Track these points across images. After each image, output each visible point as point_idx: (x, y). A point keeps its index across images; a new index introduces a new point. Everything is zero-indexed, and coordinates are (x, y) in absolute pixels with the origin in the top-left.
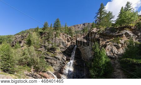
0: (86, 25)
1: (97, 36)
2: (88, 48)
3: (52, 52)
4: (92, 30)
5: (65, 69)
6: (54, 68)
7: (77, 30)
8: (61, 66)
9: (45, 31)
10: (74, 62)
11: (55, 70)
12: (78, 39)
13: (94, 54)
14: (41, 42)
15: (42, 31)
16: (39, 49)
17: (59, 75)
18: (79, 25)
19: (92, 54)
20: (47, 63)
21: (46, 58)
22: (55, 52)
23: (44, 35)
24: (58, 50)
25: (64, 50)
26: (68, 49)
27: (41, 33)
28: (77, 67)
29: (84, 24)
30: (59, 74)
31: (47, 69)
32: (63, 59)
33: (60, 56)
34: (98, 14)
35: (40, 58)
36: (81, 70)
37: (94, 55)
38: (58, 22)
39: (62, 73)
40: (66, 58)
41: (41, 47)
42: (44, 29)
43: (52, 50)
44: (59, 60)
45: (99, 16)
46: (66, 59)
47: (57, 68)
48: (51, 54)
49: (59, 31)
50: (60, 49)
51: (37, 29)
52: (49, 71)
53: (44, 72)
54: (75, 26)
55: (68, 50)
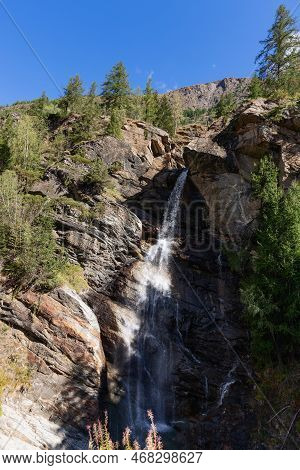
0: (231, 88)
1: (268, 132)
2: (233, 184)
3: (85, 201)
4: (249, 107)
5: (134, 281)
6: (88, 271)
7: (195, 104)
8: (118, 263)
9: (69, 110)
10: (173, 247)
11: (91, 283)
12: (192, 145)
13: (261, 209)
14: (48, 155)
15: (59, 110)
16: (37, 187)
17: (109, 309)
18: (203, 87)
19: (250, 209)
20: (63, 250)
21: (58, 226)
22: (97, 200)
23: (62, 128)
24: (112, 193)
25: (133, 191)
26: (154, 187)
27: (54, 121)
28: (190, 270)
29: (222, 84)
30: (110, 302)
31: (60, 276)
32: (128, 231)
33: (115, 219)
34: (269, 47)
35: (35, 223)
36: (205, 290)
37: (260, 218)
38: (118, 75)
39: (121, 301)
40: (140, 225)
41: (45, 178)
42: (64, 104)
43: (87, 188)
44: (112, 235)
45: (271, 52)
46: (139, 234)
47: (102, 275)
48: (79, 209)
49: (120, 113)
50: (119, 186)
51: (41, 102)
52: (67, 289)
53: (44, 289)
54: (185, 91)
55: (153, 192)
